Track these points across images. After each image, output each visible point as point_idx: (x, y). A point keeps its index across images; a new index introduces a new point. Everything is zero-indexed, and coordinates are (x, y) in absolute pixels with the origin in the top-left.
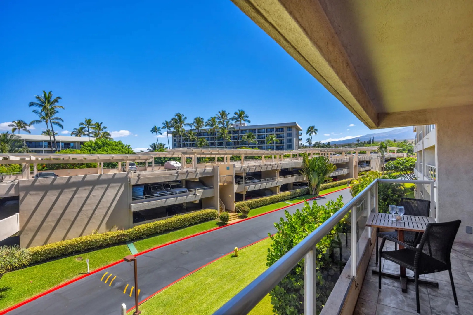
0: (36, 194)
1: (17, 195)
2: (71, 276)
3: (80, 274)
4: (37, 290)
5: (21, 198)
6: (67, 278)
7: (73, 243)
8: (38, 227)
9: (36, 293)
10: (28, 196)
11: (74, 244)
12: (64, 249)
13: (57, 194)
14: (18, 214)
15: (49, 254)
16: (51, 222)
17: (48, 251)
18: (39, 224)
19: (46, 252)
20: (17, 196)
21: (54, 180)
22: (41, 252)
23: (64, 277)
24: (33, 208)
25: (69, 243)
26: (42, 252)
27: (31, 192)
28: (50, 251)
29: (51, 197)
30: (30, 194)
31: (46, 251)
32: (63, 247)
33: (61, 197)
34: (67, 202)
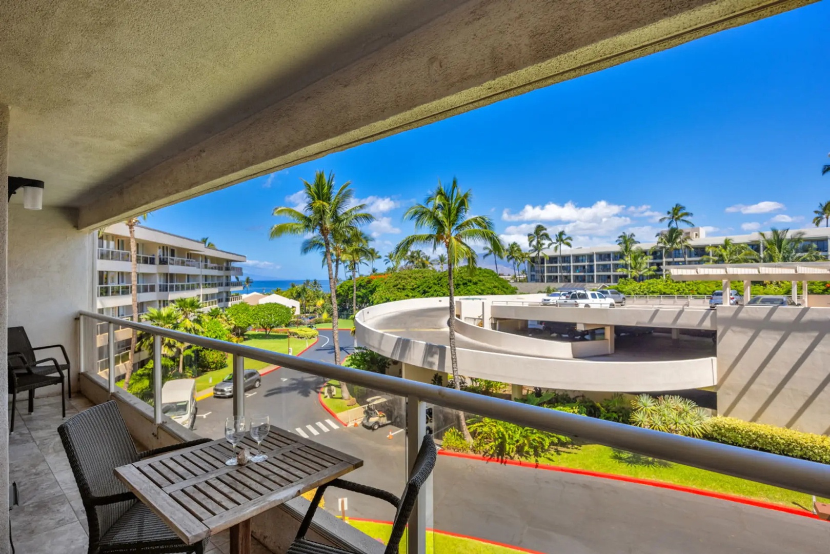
0: (740, 332)
1: (715, 329)
2: (777, 497)
3: (794, 503)
4: (714, 484)
5: (718, 334)
6: (767, 496)
7: (805, 441)
8: (742, 387)
9: (711, 487)
10: (729, 333)
11: (806, 443)
12: (783, 444)
13: (778, 337)
14: (714, 358)
15: (756, 440)
16: (765, 385)
17: (753, 434)
18: (744, 382)
19: (750, 436)
20: (713, 331)
21: (772, 312)
22: (742, 431)
23: (763, 490)
24: (737, 353)
25: (795, 437)
26: (744, 432)
27: (735, 328)
28: (758, 437)
29: (766, 341)
30: (733, 331)
31: (751, 433)
32: (781, 438)
33: (785, 345)
34: (799, 356)
